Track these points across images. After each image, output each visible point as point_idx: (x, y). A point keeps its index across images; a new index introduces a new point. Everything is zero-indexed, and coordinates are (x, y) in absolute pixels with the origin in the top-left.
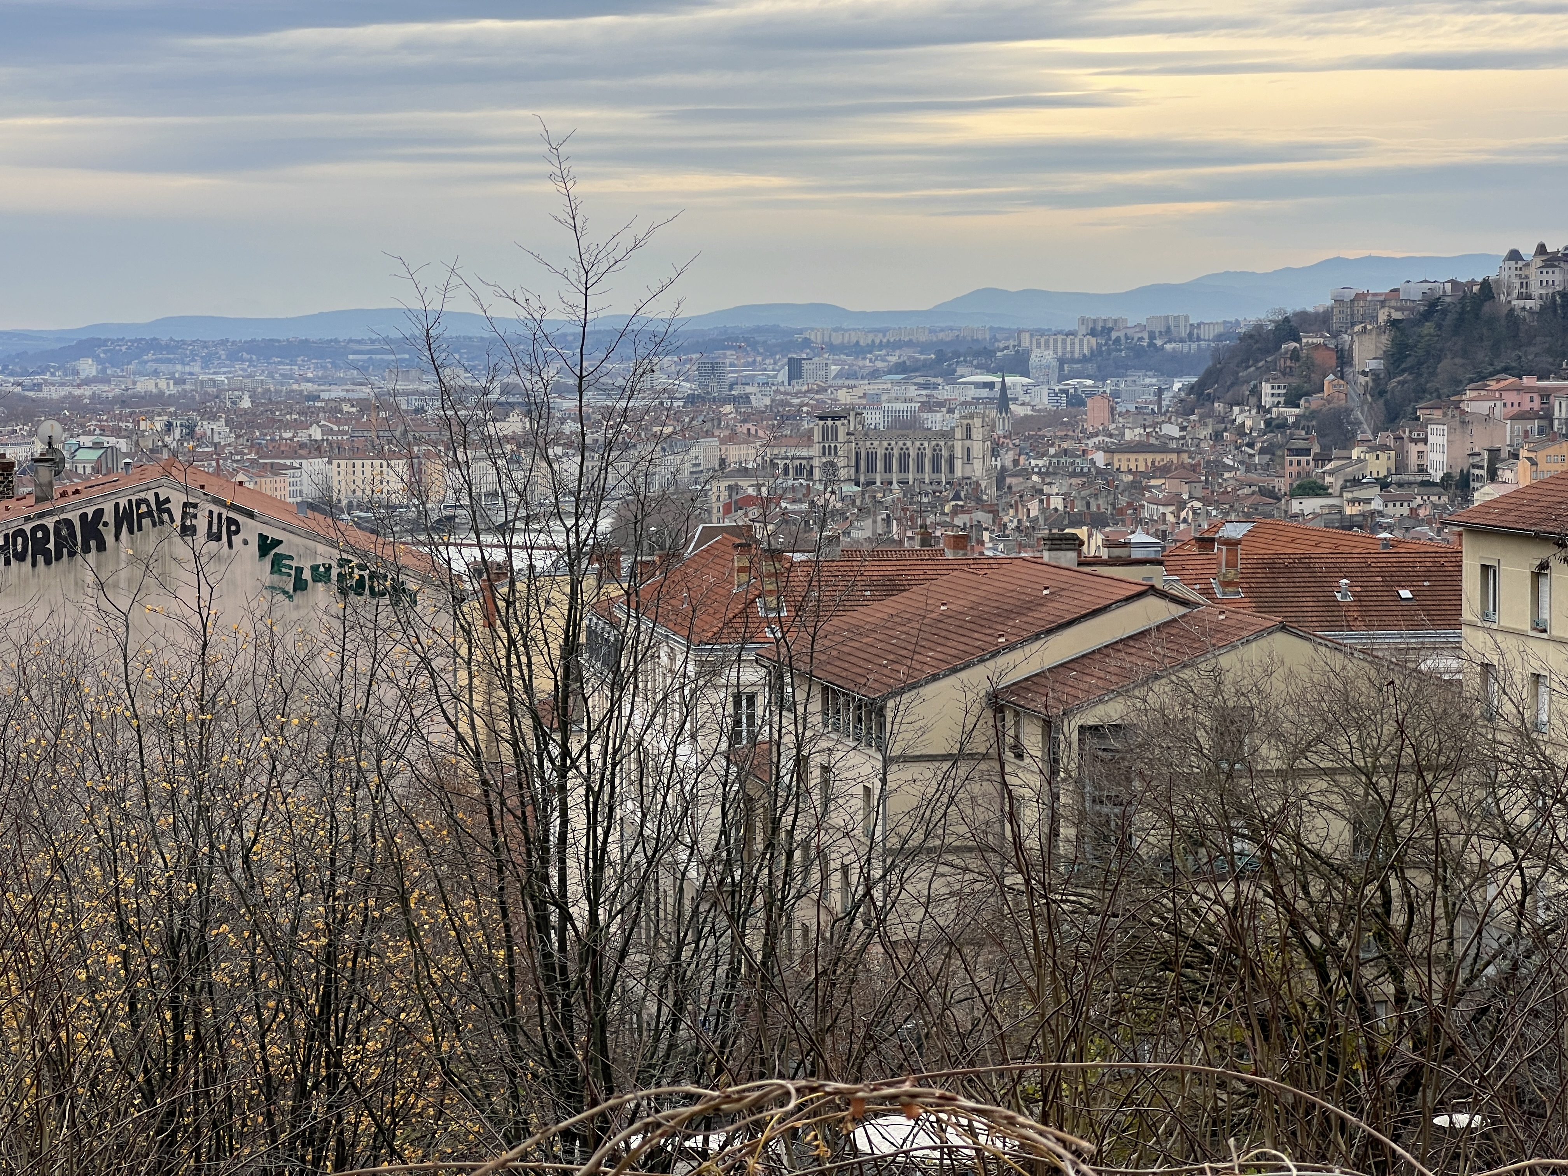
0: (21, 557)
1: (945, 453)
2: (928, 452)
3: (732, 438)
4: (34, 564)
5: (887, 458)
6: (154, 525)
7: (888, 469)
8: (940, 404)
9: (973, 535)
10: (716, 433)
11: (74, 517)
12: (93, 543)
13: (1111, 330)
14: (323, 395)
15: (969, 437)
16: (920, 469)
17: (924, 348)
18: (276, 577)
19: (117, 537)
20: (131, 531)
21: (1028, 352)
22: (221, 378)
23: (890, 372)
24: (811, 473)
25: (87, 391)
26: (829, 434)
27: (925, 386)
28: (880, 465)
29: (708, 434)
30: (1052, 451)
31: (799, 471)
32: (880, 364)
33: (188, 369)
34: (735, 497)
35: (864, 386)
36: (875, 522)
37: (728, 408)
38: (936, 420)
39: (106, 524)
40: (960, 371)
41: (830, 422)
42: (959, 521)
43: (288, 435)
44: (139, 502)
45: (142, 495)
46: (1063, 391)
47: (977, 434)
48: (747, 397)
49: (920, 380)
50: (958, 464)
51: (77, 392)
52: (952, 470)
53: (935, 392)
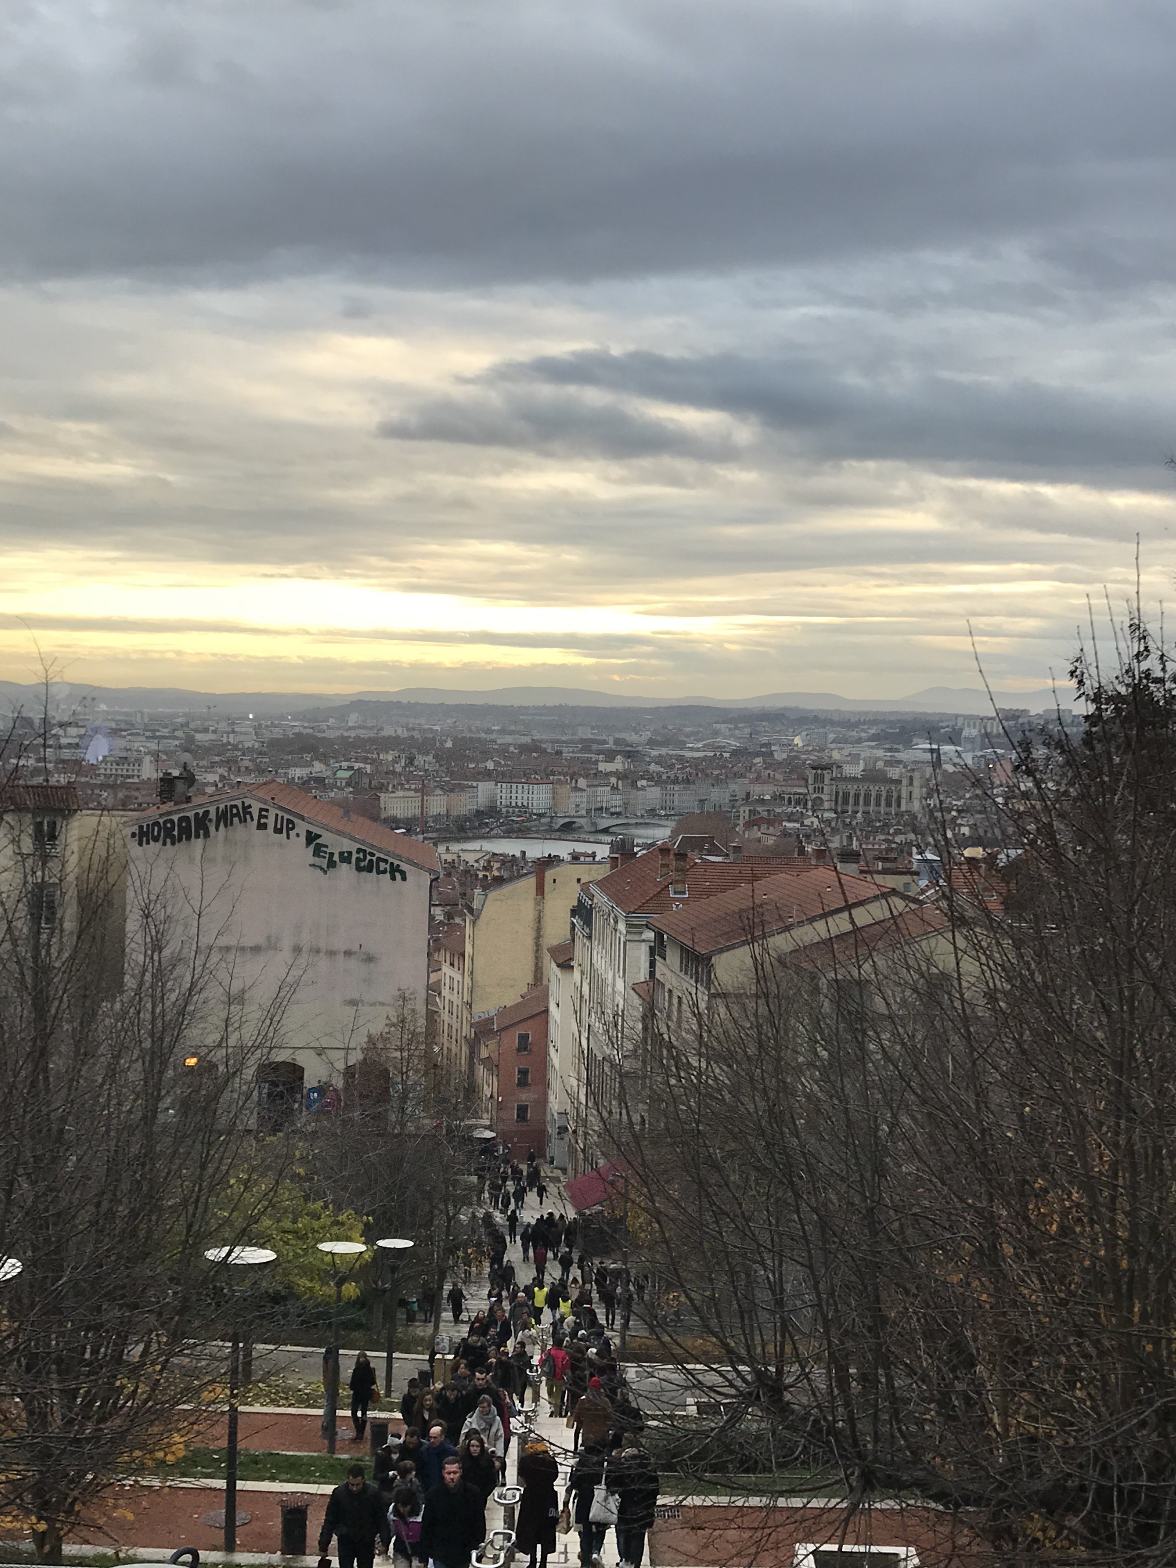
0: (156, 839)
1: (895, 794)
2: (884, 794)
3: (758, 779)
4: (164, 844)
5: (857, 796)
6: (240, 821)
7: (856, 803)
8: (900, 762)
9: (906, 849)
10: (748, 774)
11: (190, 814)
12: (202, 832)
13: (1019, 717)
14: (499, 741)
15: (911, 784)
16: (878, 804)
17: (892, 724)
18: (317, 859)
19: (217, 829)
20: (226, 826)
21: (961, 730)
22: (437, 728)
23: (869, 740)
24: (806, 804)
25: (353, 734)
26: (819, 779)
27: (890, 750)
28: (851, 800)
29: (742, 776)
30: (968, 796)
31: (798, 802)
32: (863, 735)
33: (417, 721)
34: (753, 818)
35: (848, 749)
36: (841, 838)
37: (758, 760)
38: (894, 773)
39: (210, 820)
40: (915, 740)
41: (819, 772)
42: (898, 839)
43: (472, 766)
44: (232, 807)
45: (233, 803)
46: (982, 756)
47: (916, 783)
48: (771, 754)
49: (887, 746)
50: (903, 802)
51: (346, 734)
52: (899, 806)
53: (896, 754)
